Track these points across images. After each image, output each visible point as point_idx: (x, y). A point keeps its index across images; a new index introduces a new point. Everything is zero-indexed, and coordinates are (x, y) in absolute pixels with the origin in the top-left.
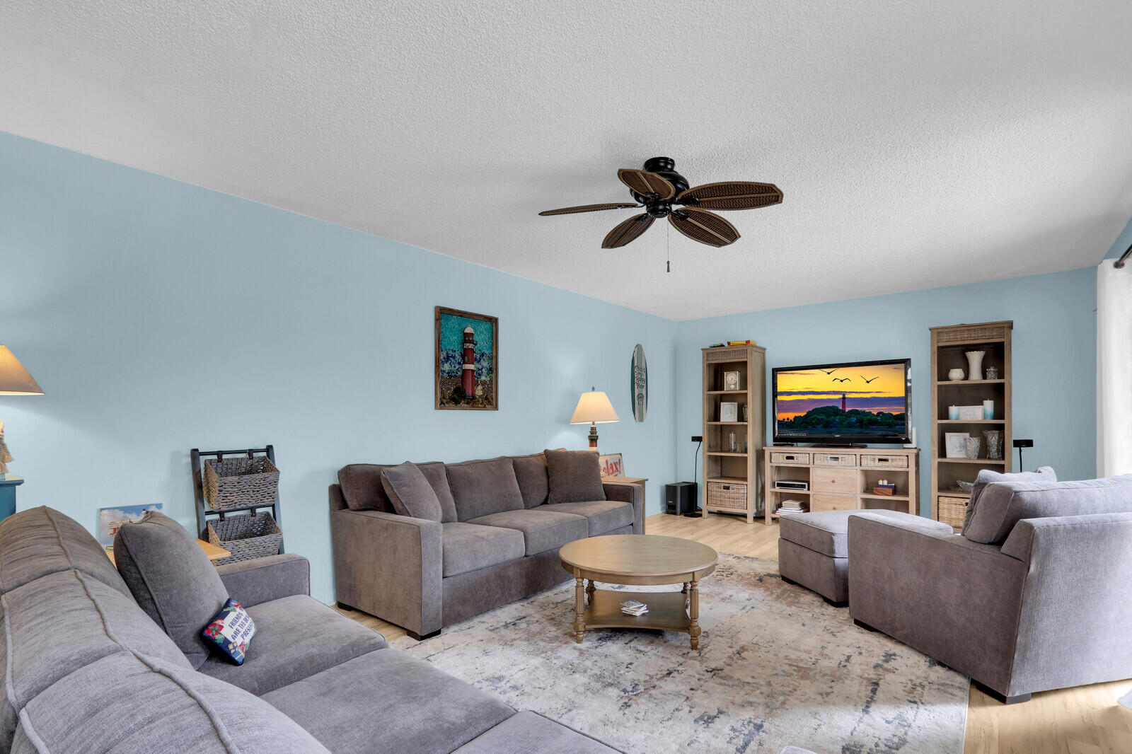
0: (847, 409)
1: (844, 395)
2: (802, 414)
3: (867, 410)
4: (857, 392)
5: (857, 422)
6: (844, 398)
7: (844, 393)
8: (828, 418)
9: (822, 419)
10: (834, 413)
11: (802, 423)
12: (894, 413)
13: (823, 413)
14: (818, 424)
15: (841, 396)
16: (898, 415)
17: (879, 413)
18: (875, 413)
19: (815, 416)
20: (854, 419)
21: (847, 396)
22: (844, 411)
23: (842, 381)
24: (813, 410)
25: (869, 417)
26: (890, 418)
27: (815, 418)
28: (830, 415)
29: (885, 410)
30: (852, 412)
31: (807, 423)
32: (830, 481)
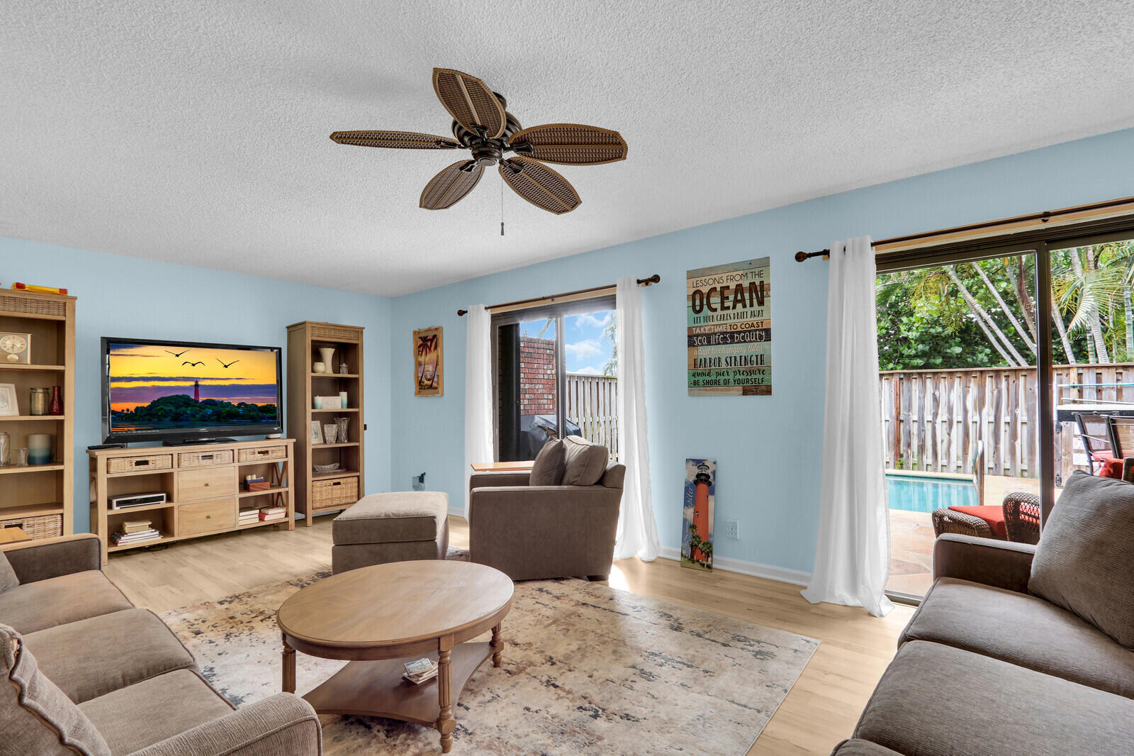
0: (201, 399)
1: (197, 382)
2: (146, 404)
3: (225, 400)
4: (212, 379)
5: (212, 415)
6: (197, 386)
7: (196, 380)
8: (177, 409)
9: (170, 411)
10: (184, 403)
11: (145, 415)
12: (260, 405)
13: (171, 403)
14: (165, 417)
15: (193, 383)
16: (263, 407)
17: (240, 405)
18: (236, 404)
19: (162, 406)
20: (209, 411)
21: (200, 383)
22: (197, 401)
23: (193, 365)
24: (158, 400)
25: (228, 409)
26: (254, 410)
27: (162, 409)
28: (180, 406)
29: (248, 400)
30: (208, 403)
31: (153, 415)
32: (203, 485)
